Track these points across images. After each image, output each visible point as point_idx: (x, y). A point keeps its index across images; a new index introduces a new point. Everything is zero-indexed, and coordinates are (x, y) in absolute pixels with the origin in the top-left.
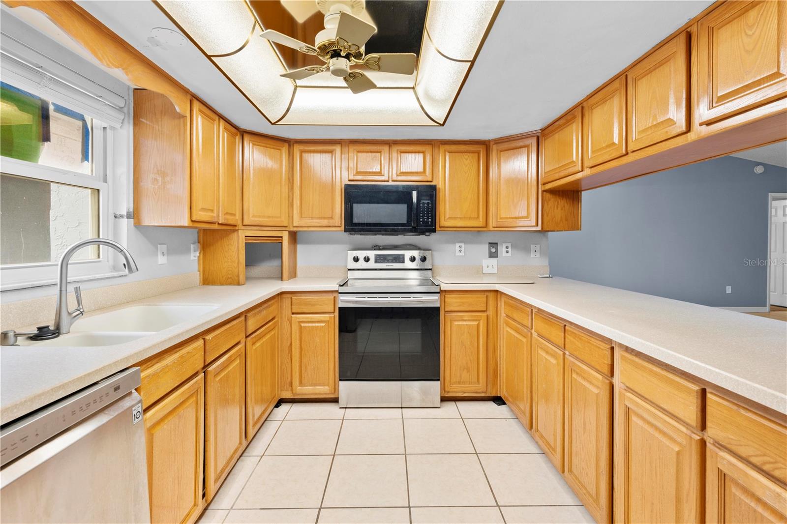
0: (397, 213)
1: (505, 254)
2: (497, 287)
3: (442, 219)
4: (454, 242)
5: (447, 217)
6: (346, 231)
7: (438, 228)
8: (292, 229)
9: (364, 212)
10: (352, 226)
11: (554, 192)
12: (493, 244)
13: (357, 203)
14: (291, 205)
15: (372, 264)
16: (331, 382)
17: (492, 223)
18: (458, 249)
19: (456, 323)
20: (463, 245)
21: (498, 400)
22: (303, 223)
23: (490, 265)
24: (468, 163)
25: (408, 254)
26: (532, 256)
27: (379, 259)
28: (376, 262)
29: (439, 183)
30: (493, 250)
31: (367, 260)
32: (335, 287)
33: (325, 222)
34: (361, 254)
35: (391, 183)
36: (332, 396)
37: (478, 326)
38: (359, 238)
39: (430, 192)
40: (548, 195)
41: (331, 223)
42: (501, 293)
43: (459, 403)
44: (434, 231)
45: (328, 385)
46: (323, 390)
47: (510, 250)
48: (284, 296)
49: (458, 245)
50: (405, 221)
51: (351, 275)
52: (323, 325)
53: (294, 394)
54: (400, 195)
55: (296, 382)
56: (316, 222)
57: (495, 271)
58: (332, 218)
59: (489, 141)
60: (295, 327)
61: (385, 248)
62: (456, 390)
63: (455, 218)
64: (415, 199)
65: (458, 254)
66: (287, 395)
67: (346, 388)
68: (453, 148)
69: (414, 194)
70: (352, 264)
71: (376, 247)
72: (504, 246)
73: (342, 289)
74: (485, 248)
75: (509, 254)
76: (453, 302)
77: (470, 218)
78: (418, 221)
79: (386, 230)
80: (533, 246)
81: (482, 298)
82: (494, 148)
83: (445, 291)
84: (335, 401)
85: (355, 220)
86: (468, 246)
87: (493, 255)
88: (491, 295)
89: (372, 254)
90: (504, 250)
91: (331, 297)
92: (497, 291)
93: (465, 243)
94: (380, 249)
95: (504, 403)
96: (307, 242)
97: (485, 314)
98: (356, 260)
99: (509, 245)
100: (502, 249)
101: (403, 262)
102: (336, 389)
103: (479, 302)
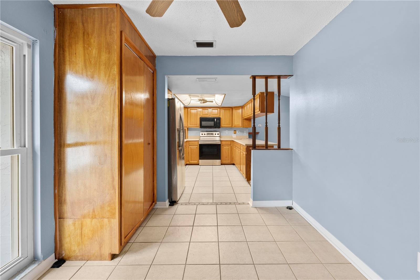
0: (212, 123)
1: (238, 133)
2: (233, 140)
3: (222, 125)
4: (225, 130)
5: (223, 124)
6: (200, 128)
7: (221, 127)
8: (188, 127)
9: (204, 123)
10: (201, 127)
11: (245, 119)
12: (235, 131)
13: (203, 121)
14: (188, 122)
15: (206, 135)
16: (197, 160)
17: (233, 126)
18: (226, 132)
19: (224, 148)
20: (228, 131)
21: (234, 164)
22: (191, 126)
23: (234, 136)
24: (228, 112)
25: (214, 133)
26: (244, 133)
27: (207, 134)
28: (207, 135)
29: (221, 117)
30: (235, 132)
31: (205, 134)
32: (198, 140)
33: (195, 126)
34: (203, 133)
35: (210, 117)
36: (197, 163)
37: (229, 148)
38: (203, 129)
39: (219, 119)
40: (244, 120)
41: (197, 126)
42: (234, 141)
43: (225, 165)
44: (220, 128)
45: (197, 161)
46: (196, 162)
47: (239, 132)
48: (188, 142)
49: (226, 131)
50: (213, 125)
51: (201, 138)
52: (196, 148)
53: (189, 163)
54: (212, 119)
55: (190, 160)
56: (193, 126)
57: (235, 137)
58: (197, 125)
59: (233, 107)
60: (190, 148)
61: (209, 132)
62: (224, 162)
63: (225, 125)
64: (215, 120)
65: (226, 133)
66: (188, 163)
67: (201, 161)
68: (224, 109)
69: (215, 119)
70: (201, 135)
71: (207, 131)
72: (238, 131)
73: (200, 140)
74: (233, 132)
75: (239, 133)
76: (223, 143)
77: (228, 125)
78: (216, 125)
79: (209, 128)
80: (245, 131)
81: (230, 142)
82: (234, 109)
83: (222, 141)
84: (198, 164)
85: (202, 125)
86: (229, 131)
87: (235, 133)
88: (232, 142)
89: (206, 133)
90: (238, 132)
91: (197, 142)
92: (233, 141)
93: (228, 130)
94: (208, 132)
95: (235, 165)
96: (190, 130)
97: (230, 146)
98: (202, 134)
99: (239, 131)
100: (237, 132)
101: (213, 135)
102: (199, 162)
103: (229, 143)
